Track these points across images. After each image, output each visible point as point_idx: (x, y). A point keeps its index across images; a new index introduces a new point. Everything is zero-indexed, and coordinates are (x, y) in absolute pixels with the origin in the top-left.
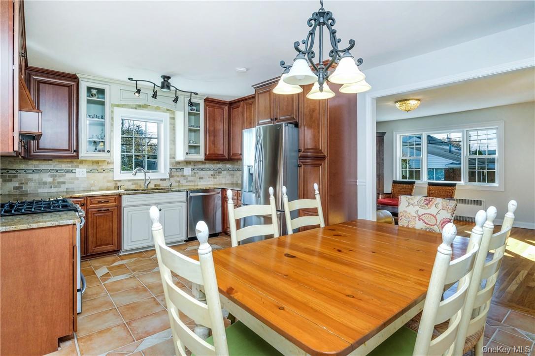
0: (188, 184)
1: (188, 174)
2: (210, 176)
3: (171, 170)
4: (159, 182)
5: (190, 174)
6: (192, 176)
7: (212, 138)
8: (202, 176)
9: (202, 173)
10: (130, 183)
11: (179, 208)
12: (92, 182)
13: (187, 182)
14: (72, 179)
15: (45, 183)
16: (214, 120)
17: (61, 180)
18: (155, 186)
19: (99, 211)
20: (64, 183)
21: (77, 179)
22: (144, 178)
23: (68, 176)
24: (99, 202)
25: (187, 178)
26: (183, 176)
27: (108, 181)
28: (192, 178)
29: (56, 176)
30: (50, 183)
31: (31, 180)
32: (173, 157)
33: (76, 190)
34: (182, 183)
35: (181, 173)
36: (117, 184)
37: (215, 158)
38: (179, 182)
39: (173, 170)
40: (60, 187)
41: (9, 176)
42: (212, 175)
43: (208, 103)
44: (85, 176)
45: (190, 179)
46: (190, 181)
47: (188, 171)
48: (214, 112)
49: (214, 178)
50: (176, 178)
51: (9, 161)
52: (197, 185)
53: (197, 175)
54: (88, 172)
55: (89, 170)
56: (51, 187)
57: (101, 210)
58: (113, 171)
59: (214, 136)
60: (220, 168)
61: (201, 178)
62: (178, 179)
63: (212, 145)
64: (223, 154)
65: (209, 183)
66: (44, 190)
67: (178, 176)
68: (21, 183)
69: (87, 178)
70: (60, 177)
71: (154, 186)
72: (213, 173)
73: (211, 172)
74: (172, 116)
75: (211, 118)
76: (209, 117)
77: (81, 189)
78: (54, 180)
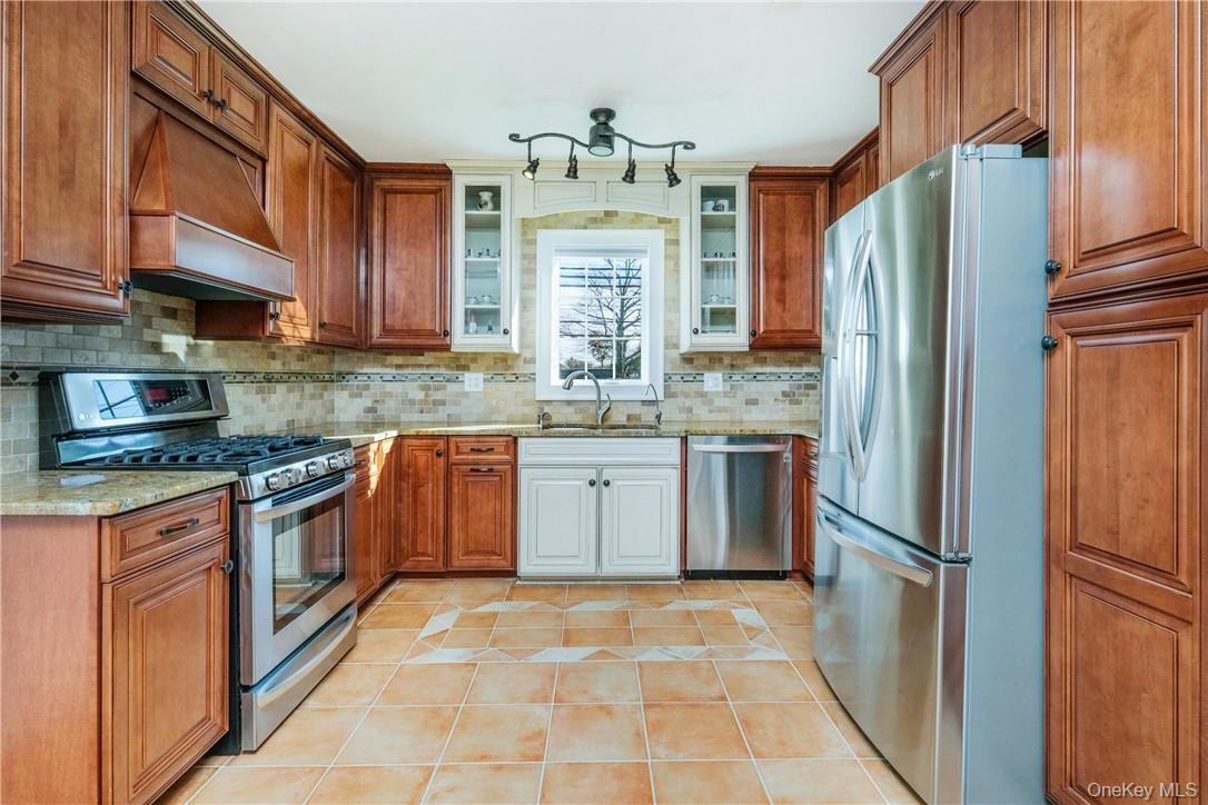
0: (713, 417)
1: (714, 389)
2: (780, 397)
3: (667, 378)
4: (637, 410)
5: (720, 389)
6: (725, 394)
7: (776, 283)
8: (754, 397)
9: (753, 388)
10: (571, 410)
11: (660, 482)
12: (494, 403)
13: (710, 411)
14: (457, 394)
15: (412, 402)
16: (782, 230)
17: (438, 396)
18: (629, 418)
19: (472, 470)
20: (443, 403)
21: (466, 395)
22: (594, 397)
23: (452, 388)
24: (472, 450)
25: (711, 402)
26: (702, 395)
27: (526, 403)
28: (726, 402)
29: (430, 389)
30: (421, 400)
31: (390, 394)
32: (671, 344)
33: (464, 419)
34: (698, 415)
35: (694, 386)
36: (543, 409)
37: (788, 342)
38: (690, 410)
39: (674, 378)
40: (437, 411)
41: (358, 387)
42: (785, 394)
43: (762, 184)
44: (481, 390)
45: (719, 402)
46: (720, 410)
47: (713, 381)
48: (782, 206)
49: (791, 402)
50: (680, 400)
51: (358, 358)
52: (741, 422)
53: (739, 393)
54: (485, 380)
55: (489, 376)
56: (422, 412)
57: (478, 471)
58: (534, 379)
59: (783, 278)
60: (810, 375)
61: (752, 402)
62: (688, 403)
63: (774, 304)
64: (810, 331)
65: (775, 417)
66: (410, 415)
67: (687, 395)
68: (376, 401)
69: (485, 393)
70: (437, 389)
71: (625, 419)
72: (787, 389)
73: (785, 386)
74: (671, 236)
75: (770, 227)
76: (766, 223)
77: (475, 418)
78: (426, 395)
